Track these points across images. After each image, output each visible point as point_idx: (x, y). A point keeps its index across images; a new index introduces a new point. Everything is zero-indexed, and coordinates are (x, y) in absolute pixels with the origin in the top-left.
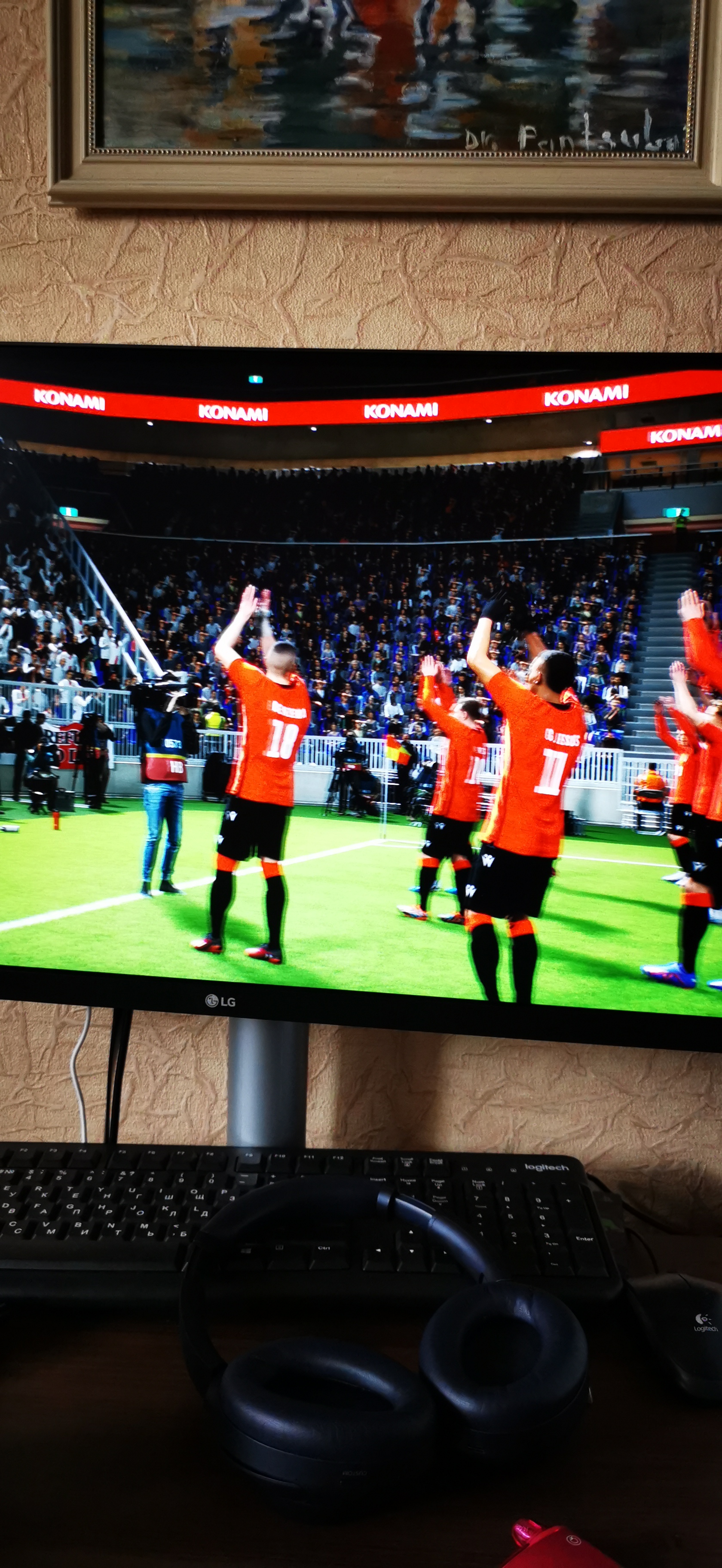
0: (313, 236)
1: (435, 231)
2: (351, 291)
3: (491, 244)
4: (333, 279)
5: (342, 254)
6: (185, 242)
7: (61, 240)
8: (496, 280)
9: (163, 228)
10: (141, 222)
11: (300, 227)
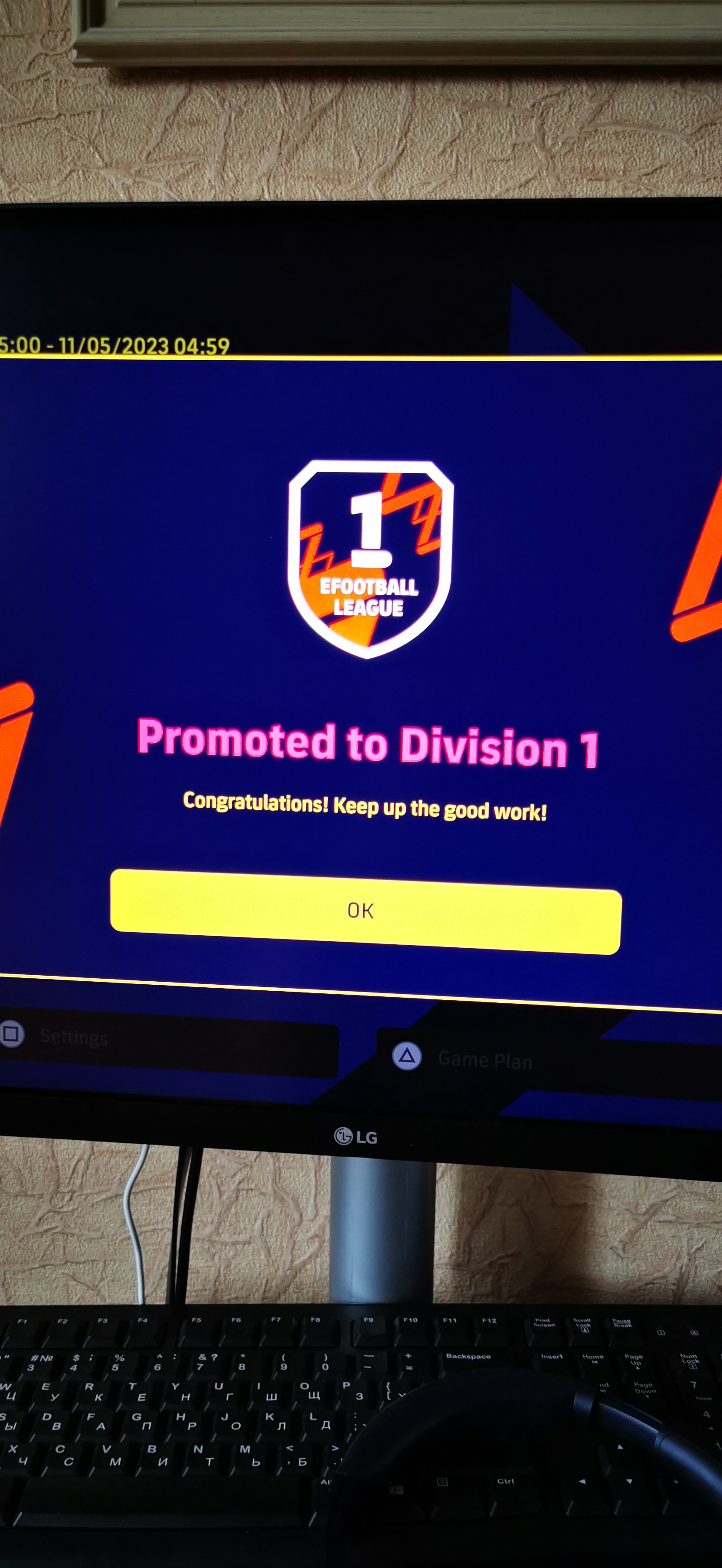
0: (421, 101)
1: (582, 93)
2: (471, 171)
3: (656, 108)
4: (447, 156)
5: (460, 123)
6: (252, 111)
7: (89, 113)
8: (662, 154)
9: (222, 94)
10: (194, 87)
11: (403, 91)
